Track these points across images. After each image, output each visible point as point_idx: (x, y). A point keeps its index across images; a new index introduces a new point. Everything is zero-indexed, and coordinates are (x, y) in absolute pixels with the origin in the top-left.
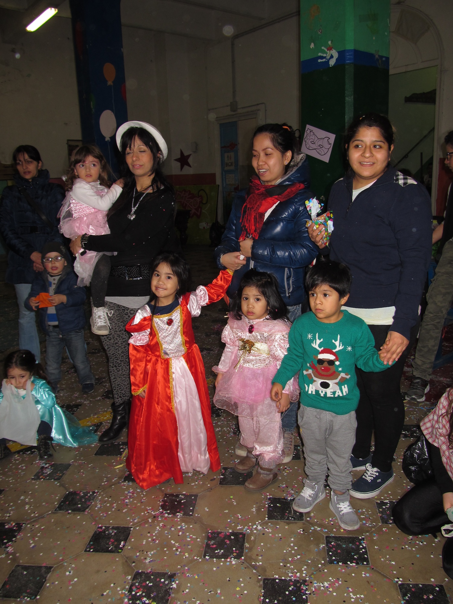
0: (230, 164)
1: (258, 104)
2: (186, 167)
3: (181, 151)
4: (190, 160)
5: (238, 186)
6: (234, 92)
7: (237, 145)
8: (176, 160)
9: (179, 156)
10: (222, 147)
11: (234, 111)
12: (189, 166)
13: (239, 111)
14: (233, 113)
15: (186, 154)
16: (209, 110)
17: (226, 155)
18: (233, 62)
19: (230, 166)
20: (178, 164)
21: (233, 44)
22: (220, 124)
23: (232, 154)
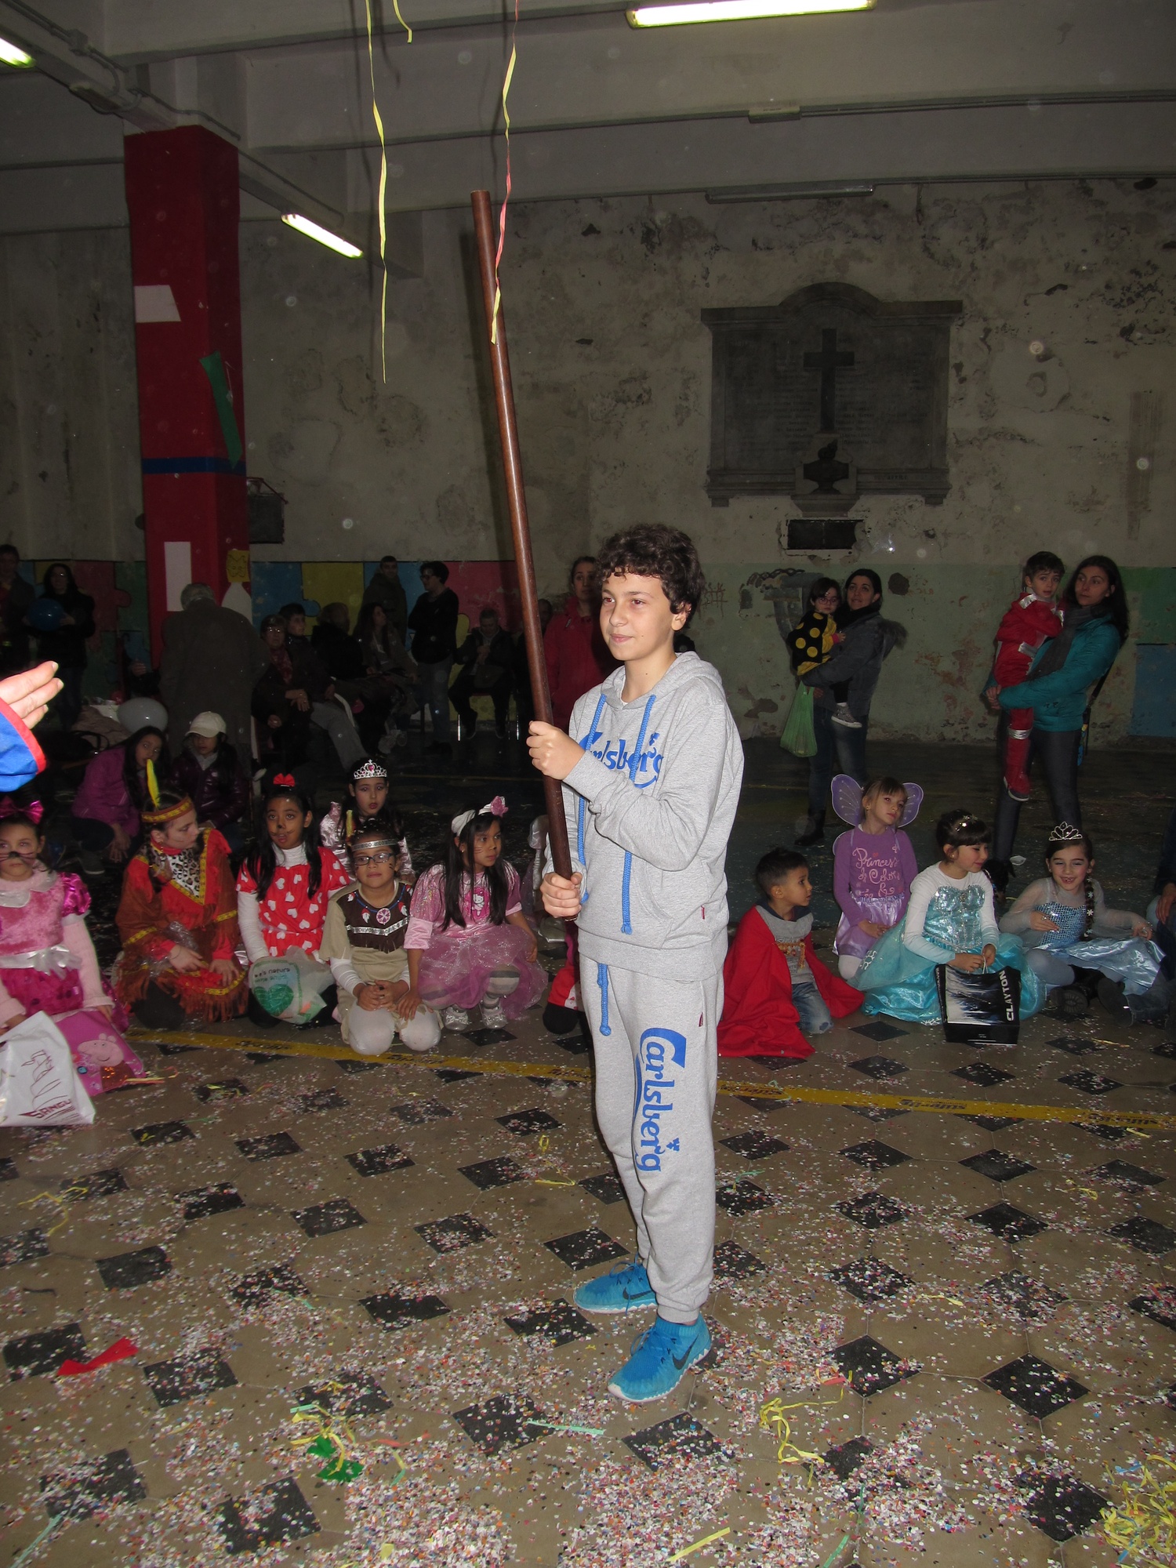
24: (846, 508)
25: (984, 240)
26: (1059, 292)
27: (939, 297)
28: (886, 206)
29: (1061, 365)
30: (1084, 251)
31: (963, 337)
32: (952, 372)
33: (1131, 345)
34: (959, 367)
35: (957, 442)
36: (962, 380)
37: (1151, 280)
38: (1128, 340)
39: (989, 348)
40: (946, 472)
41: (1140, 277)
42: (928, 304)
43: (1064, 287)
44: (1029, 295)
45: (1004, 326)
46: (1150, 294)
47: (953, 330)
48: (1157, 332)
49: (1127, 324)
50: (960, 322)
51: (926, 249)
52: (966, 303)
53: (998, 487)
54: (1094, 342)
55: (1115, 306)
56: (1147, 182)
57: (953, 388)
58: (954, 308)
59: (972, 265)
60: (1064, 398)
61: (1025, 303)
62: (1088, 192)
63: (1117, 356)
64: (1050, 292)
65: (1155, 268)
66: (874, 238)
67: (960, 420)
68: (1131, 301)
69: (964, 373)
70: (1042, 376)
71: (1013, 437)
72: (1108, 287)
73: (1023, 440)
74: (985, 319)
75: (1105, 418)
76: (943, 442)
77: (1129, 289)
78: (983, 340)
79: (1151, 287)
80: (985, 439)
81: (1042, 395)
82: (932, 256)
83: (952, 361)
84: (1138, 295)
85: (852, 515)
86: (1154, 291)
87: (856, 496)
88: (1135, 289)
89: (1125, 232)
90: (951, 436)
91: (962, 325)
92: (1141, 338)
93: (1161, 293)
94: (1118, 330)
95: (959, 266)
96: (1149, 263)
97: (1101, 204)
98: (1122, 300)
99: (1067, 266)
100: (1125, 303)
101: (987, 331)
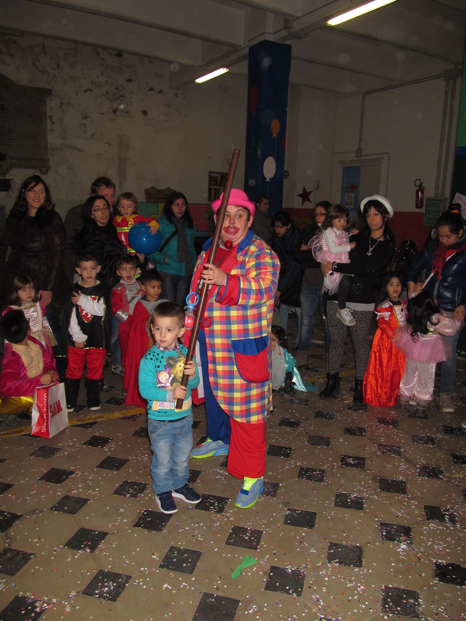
0: (349, 203)
1: (382, 154)
2: (306, 202)
3: (304, 188)
4: (311, 197)
5: (356, 223)
6: (360, 140)
7: (358, 187)
8: (299, 195)
9: (301, 192)
10: (343, 188)
11: (358, 157)
12: (310, 201)
13: (363, 158)
14: (357, 159)
15: (307, 191)
16: (334, 154)
17: (347, 194)
18: (362, 114)
19: (349, 205)
20: (301, 199)
21: (363, 99)
22: (344, 167)
23: (353, 195)
24: (5, 174)
25: (58, 65)
26: (89, 92)
27: (40, 86)
28: (15, 42)
29: (91, 121)
30: (98, 77)
31: (52, 104)
32: (48, 119)
33: (116, 116)
34: (51, 117)
35: (52, 148)
36: (53, 123)
37: (123, 93)
38: (115, 114)
39: (63, 110)
40: (48, 160)
41: (119, 91)
42: (37, 89)
43: (91, 90)
44: (78, 91)
45: (69, 102)
46: (122, 98)
47: (48, 101)
48: (125, 113)
49: (115, 109)
50: (50, 98)
51: (34, 65)
52: (53, 91)
53: (69, 168)
54: (103, 114)
55: (110, 101)
56: (119, 55)
57: (49, 125)
58: (48, 92)
59: (54, 75)
60: (93, 135)
61: (77, 94)
62: (98, 54)
63: (112, 120)
64: (86, 91)
65: (124, 88)
66: (11, 55)
67: (53, 139)
68: (116, 100)
69: (54, 119)
70: (85, 125)
71: (74, 148)
72: (107, 93)
73: (79, 150)
74: (61, 98)
75: (109, 144)
76: (46, 148)
77: (115, 95)
78: (60, 107)
79: (123, 95)
80: (63, 148)
81: (85, 132)
82: (37, 68)
83: (48, 114)
84: (118, 98)
85: (8, 177)
86: (124, 97)
87: (10, 169)
88: (117, 95)
89: (112, 72)
90: (49, 146)
91: (51, 99)
92: (120, 115)
93: (126, 98)
94: (112, 110)
95: (49, 74)
96: (121, 86)
97: (103, 59)
98: (113, 99)
99: (92, 82)
100: (114, 100)
101: (62, 103)
